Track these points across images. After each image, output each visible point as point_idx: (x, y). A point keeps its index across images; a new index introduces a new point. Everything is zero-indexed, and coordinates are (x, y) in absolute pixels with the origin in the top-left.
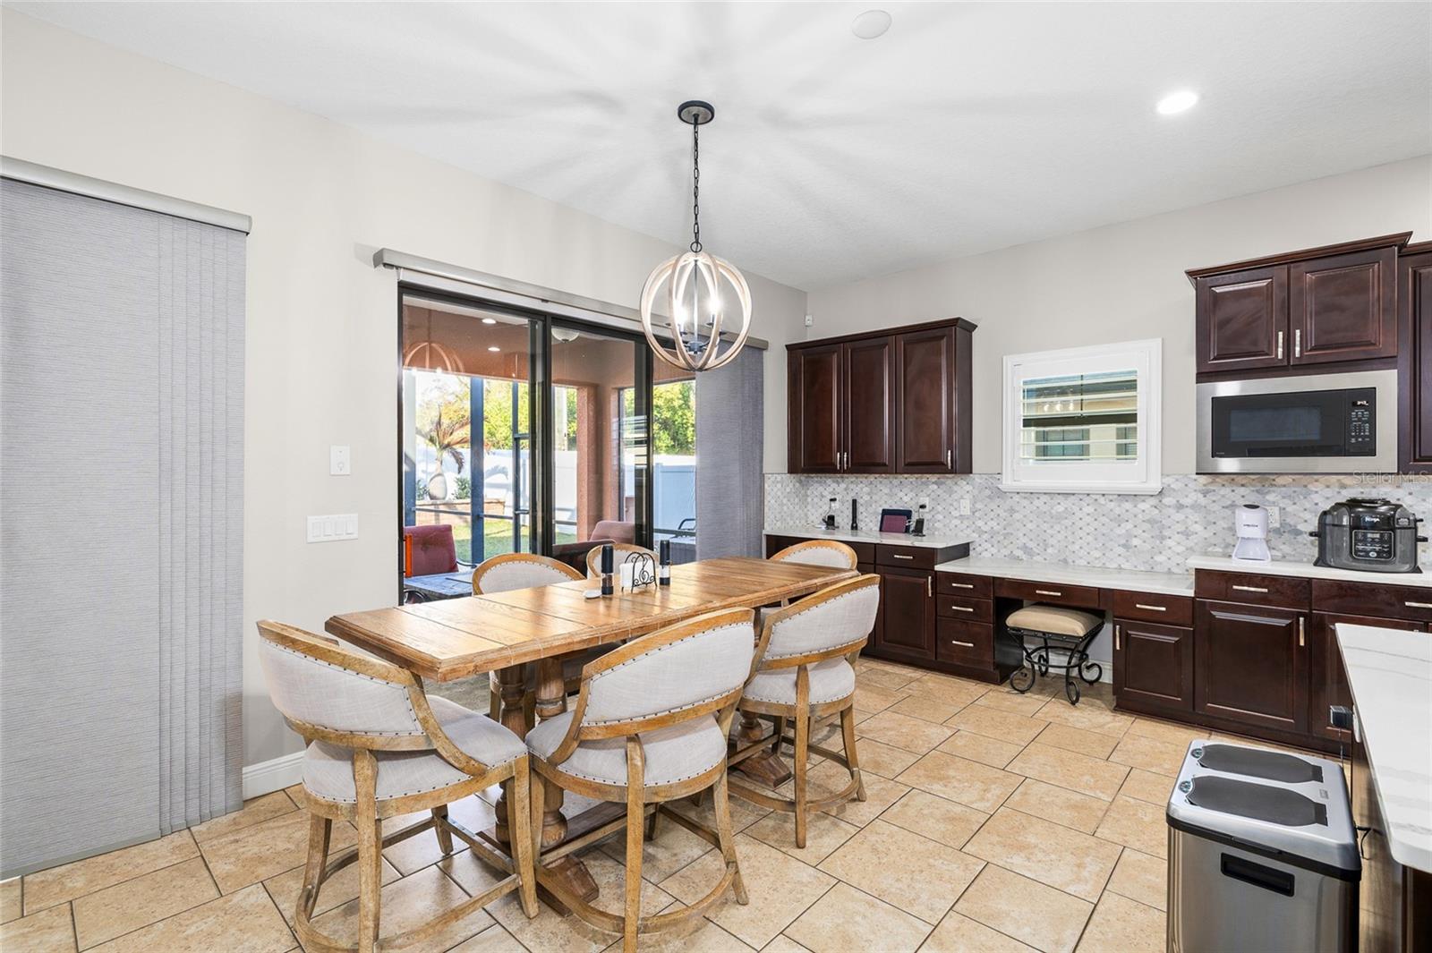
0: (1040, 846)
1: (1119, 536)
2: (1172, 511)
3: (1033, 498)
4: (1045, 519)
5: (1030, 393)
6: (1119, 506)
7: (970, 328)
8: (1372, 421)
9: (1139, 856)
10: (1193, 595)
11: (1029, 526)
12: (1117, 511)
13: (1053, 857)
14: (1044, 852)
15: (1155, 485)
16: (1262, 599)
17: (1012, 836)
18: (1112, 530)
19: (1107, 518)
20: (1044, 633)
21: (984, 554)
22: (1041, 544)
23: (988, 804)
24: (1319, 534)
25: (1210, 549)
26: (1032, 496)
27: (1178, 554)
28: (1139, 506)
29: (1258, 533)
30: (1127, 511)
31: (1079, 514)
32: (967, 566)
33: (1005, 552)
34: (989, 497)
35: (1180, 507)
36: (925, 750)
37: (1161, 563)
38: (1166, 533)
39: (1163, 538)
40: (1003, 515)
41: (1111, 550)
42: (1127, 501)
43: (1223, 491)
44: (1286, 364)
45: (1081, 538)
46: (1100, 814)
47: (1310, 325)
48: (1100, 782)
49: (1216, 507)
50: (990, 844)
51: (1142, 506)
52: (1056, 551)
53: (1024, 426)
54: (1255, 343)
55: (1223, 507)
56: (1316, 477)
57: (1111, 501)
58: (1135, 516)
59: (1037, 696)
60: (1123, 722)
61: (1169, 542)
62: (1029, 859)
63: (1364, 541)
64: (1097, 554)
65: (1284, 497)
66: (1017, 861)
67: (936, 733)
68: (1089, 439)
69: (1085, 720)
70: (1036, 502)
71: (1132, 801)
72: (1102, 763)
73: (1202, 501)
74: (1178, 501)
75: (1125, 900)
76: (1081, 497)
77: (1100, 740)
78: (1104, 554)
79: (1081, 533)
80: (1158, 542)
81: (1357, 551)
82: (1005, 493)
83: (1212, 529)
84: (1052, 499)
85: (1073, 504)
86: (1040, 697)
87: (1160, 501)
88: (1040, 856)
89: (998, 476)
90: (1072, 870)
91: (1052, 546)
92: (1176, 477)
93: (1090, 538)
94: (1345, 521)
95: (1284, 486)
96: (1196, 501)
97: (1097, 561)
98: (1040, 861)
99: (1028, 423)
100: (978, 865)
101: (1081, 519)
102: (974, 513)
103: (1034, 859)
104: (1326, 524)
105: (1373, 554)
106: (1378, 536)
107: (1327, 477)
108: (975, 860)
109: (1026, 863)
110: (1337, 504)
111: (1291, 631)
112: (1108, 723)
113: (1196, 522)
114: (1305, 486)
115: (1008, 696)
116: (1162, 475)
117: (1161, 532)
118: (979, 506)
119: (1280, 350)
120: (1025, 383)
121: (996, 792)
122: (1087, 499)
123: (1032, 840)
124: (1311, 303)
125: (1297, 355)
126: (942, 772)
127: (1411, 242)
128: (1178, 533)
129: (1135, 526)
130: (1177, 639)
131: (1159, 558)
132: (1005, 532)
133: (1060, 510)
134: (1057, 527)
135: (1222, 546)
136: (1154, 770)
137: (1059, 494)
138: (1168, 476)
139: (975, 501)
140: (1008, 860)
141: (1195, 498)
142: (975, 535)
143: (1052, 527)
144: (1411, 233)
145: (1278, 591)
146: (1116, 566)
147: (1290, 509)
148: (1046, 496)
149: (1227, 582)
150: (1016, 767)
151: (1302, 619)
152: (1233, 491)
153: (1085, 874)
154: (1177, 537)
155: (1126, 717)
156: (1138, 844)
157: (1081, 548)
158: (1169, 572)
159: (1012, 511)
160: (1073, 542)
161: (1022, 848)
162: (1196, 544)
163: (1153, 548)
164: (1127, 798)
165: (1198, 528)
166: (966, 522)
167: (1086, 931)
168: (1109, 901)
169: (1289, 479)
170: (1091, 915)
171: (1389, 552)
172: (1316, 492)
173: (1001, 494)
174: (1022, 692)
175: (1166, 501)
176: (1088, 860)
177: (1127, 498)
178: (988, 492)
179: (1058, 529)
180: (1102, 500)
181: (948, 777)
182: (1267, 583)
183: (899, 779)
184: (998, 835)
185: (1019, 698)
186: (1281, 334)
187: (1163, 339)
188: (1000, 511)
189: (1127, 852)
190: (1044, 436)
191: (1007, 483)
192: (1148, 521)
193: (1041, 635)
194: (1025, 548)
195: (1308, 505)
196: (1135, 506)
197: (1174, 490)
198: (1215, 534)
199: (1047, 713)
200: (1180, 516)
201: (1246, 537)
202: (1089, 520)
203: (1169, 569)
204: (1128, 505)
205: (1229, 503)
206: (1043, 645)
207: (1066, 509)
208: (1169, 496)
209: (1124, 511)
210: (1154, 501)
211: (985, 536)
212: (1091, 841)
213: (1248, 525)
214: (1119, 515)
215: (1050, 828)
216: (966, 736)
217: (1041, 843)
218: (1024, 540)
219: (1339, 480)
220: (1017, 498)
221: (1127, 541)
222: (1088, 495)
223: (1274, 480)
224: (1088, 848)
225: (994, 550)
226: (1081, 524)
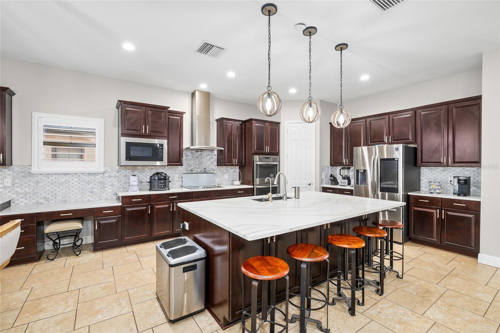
0: (103, 307)
1: (89, 188)
2: (107, 178)
3: (49, 177)
4: (56, 185)
5: (47, 131)
6: (89, 178)
7: (12, 94)
8: (162, 152)
9: (133, 290)
10: (121, 205)
11: (47, 188)
12: (88, 179)
13: (110, 307)
14: (106, 308)
15: (102, 170)
16: (140, 202)
17: (91, 311)
18: (86, 187)
19: (84, 182)
20: (57, 233)
21: (21, 204)
22: (54, 196)
23: (72, 307)
24: (150, 182)
25: (119, 190)
26: (49, 175)
27: (110, 192)
28: (96, 177)
29: (136, 183)
30: (92, 179)
31: (72, 182)
32: (10, 212)
33: (35, 201)
34: (24, 177)
35: (110, 177)
36: (21, 305)
37: (104, 196)
38: (105, 186)
39: (104, 188)
40: (32, 184)
41: (86, 194)
42: (92, 176)
43: (124, 171)
44: (144, 135)
45: (73, 191)
46: (114, 286)
47: (150, 124)
48: (106, 276)
49: (121, 176)
50: (84, 319)
51: (97, 177)
52: (61, 197)
53: (44, 145)
54: (137, 127)
55: (123, 176)
56: (146, 167)
57: (85, 176)
58: (95, 181)
59: (60, 259)
60: (99, 254)
61: (106, 189)
62: (103, 314)
63: (161, 183)
64: (79, 196)
65: (139, 173)
66: (99, 317)
67: (22, 295)
68: (84, 153)
69: (86, 259)
70: (51, 178)
71: (120, 276)
72: (103, 270)
73: (117, 174)
74: (109, 175)
75: (138, 304)
76: (73, 175)
77: (97, 263)
78: (83, 196)
79: (73, 189)
80: (103, 189)
81: (159, 186)
82: (34, 174)
83: (120, 183)
84: (59, 176)
85: (69, 178)
86: (62, 259)
87: (104, 175)
88: (106, 310)
89: (30, 167)
90: (119, 307)
91: (59, 196)
92: (109, 167)
93: (77, 191)
94: (156, 178)
95: (139, 169)
96: (115, 175)
97: (80, 199)
98: (107, 312)
99: (45, 143)
100: (86, 330)
101: (73, 183)
102: (13, 185)
103: (105, 313)
104: (152, 179)
105: (162, 186)
106: (163, 181)
107: (149, 167)
108: (83, 329)
109: (103, 316)
110: (154, 174)
111: (147, 209)
112: (95, 257)
113: (115, 182)
114: (144, 169)
115: (46, 264)
116: (104, 166)
117: (104, 186)
118: (16, 181)
119: (144, 130)
120: (44, 126)
121: (71, 301)
122: (75, 176)
123: (98, 307)
124: (150, 119)
125: (148, 133)
126: (39, 308)
127: (169, 109)
128: (109, 185)
129: (95, 185)
130: (116, 220)
131: (103, 195)
132: (34, 192)
133: (63, 181)
134: (62, 188)
135: (123, 188)
136: (119, 264)
137: (62, 174)
138: (106, 166)
139: (14, 179)
140: (96, 319)
141: (115, 174)
142: (15, 196)
143: (59, 188)
144: (170, 107)
145: (143, 199)
146: (87, 200)
147: (140, 176)
148: (56, 175)
149: (131, 199)
150: (72, 287)
151: (149, 206)
152: (126, 171)
153: (123, 305)
154: (109, 187)
155: (99, 252)
156: (130, 287)
157: (73, 195)
158: (107, 199)
159: (37, 182)
160: (69, 193)
161: (97, 312)
162: (115, 189)
163: (101, 191)
164: (118, 276)
165: (116, 183)
166: (8, 190)
167: (136, 320)
168: (135, 308)
169: (140, 167)
170: (134, 315)
171: (165, 185)
172: (146, 171)
173: (31, 174)
174: (52, 260)
175: (106, 175)
176: (121, 301)
177: (92, 174)
178: (23, 174)
179: (62, 189)
180: (82, 176)
181: (44, 308)
182: (141, 197)
183: (15, 325)
184: (85, 314)
185: (53, 263)
186: (144, 126)
187: (105, 120)
188: (31, 183)
189: (129, 291)
190: (55, 150)
191: (34, 170)
192: (99, 182)
193: (55, 234)
194: (45, 198)
195: (144, 175)
196: (95, 177)
197: (108, 171)
198: (121, 185)
199: (69, 263)
200: (110, 180)
201: (133, 184)
202: (76, 183)
203: (107, 198)
204: (92, 177)
205: (125, 175)
206: (58, 237)
207: (66, 180)
208: (107, 173)
209: (91, 179)
210: (101, 175)
211: (21, 195)
212: (117, 295)
213: (134, 181)
214: (89, 181)
215: (102, 300)
216: (39, 288)
217: (103, 306)
218: (45, 194)
219: (151, 168)
220: (40, 176)
221: (92, 190)
222: (76, 174)
223: (136, 168)
224: (118, 297)
225: (26, 201)
226: (73, 185)
